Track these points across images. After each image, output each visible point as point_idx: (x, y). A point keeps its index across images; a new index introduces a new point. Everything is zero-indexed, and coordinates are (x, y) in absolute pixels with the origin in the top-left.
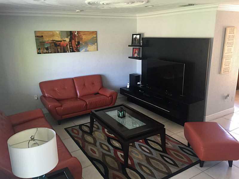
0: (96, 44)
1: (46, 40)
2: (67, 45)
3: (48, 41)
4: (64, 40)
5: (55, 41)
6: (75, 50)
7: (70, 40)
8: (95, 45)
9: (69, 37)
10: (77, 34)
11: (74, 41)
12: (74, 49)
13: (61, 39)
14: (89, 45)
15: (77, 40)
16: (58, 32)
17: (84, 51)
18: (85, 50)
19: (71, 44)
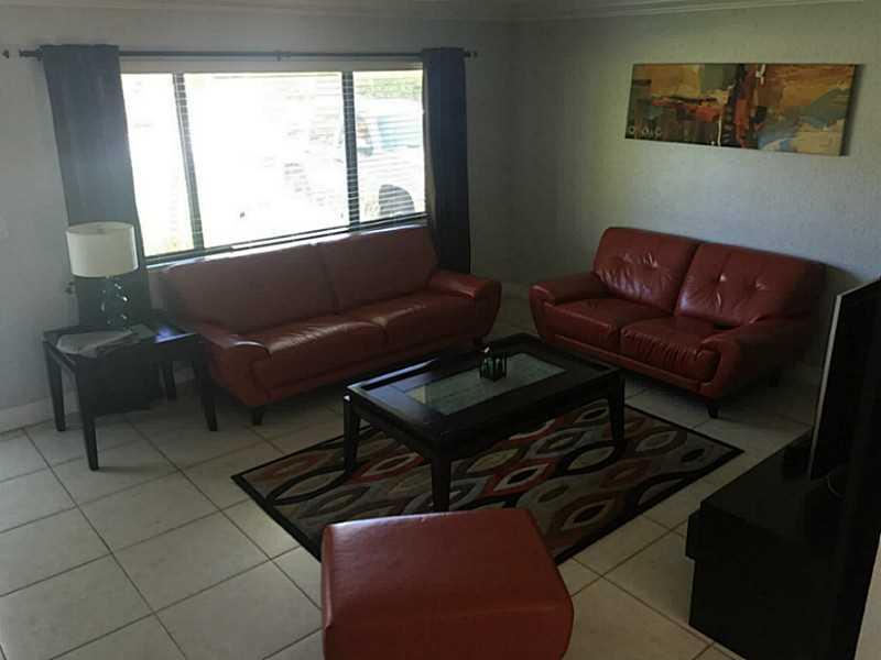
0: (841, 123)
1: (655, 95)
2: (716, 117)
3: (661, 98)
4: (712, 96)
5: (681, 99)
6: (741, 141)
7: (730, 98)
8: (832, 127)
9: (730, 87)
10: (764, 75)
11: (744, 102)
12: (737, 136)
13: (702, 92)
14: (806, 126)
15: (756, 102)
16: (696, 69)
17: (778, 147)
18: (781, 144)
19: (733, 114)
